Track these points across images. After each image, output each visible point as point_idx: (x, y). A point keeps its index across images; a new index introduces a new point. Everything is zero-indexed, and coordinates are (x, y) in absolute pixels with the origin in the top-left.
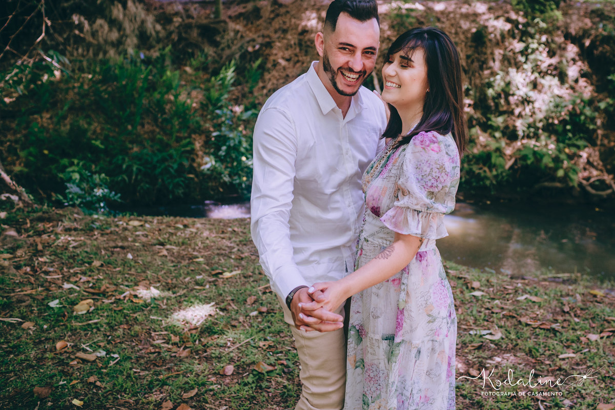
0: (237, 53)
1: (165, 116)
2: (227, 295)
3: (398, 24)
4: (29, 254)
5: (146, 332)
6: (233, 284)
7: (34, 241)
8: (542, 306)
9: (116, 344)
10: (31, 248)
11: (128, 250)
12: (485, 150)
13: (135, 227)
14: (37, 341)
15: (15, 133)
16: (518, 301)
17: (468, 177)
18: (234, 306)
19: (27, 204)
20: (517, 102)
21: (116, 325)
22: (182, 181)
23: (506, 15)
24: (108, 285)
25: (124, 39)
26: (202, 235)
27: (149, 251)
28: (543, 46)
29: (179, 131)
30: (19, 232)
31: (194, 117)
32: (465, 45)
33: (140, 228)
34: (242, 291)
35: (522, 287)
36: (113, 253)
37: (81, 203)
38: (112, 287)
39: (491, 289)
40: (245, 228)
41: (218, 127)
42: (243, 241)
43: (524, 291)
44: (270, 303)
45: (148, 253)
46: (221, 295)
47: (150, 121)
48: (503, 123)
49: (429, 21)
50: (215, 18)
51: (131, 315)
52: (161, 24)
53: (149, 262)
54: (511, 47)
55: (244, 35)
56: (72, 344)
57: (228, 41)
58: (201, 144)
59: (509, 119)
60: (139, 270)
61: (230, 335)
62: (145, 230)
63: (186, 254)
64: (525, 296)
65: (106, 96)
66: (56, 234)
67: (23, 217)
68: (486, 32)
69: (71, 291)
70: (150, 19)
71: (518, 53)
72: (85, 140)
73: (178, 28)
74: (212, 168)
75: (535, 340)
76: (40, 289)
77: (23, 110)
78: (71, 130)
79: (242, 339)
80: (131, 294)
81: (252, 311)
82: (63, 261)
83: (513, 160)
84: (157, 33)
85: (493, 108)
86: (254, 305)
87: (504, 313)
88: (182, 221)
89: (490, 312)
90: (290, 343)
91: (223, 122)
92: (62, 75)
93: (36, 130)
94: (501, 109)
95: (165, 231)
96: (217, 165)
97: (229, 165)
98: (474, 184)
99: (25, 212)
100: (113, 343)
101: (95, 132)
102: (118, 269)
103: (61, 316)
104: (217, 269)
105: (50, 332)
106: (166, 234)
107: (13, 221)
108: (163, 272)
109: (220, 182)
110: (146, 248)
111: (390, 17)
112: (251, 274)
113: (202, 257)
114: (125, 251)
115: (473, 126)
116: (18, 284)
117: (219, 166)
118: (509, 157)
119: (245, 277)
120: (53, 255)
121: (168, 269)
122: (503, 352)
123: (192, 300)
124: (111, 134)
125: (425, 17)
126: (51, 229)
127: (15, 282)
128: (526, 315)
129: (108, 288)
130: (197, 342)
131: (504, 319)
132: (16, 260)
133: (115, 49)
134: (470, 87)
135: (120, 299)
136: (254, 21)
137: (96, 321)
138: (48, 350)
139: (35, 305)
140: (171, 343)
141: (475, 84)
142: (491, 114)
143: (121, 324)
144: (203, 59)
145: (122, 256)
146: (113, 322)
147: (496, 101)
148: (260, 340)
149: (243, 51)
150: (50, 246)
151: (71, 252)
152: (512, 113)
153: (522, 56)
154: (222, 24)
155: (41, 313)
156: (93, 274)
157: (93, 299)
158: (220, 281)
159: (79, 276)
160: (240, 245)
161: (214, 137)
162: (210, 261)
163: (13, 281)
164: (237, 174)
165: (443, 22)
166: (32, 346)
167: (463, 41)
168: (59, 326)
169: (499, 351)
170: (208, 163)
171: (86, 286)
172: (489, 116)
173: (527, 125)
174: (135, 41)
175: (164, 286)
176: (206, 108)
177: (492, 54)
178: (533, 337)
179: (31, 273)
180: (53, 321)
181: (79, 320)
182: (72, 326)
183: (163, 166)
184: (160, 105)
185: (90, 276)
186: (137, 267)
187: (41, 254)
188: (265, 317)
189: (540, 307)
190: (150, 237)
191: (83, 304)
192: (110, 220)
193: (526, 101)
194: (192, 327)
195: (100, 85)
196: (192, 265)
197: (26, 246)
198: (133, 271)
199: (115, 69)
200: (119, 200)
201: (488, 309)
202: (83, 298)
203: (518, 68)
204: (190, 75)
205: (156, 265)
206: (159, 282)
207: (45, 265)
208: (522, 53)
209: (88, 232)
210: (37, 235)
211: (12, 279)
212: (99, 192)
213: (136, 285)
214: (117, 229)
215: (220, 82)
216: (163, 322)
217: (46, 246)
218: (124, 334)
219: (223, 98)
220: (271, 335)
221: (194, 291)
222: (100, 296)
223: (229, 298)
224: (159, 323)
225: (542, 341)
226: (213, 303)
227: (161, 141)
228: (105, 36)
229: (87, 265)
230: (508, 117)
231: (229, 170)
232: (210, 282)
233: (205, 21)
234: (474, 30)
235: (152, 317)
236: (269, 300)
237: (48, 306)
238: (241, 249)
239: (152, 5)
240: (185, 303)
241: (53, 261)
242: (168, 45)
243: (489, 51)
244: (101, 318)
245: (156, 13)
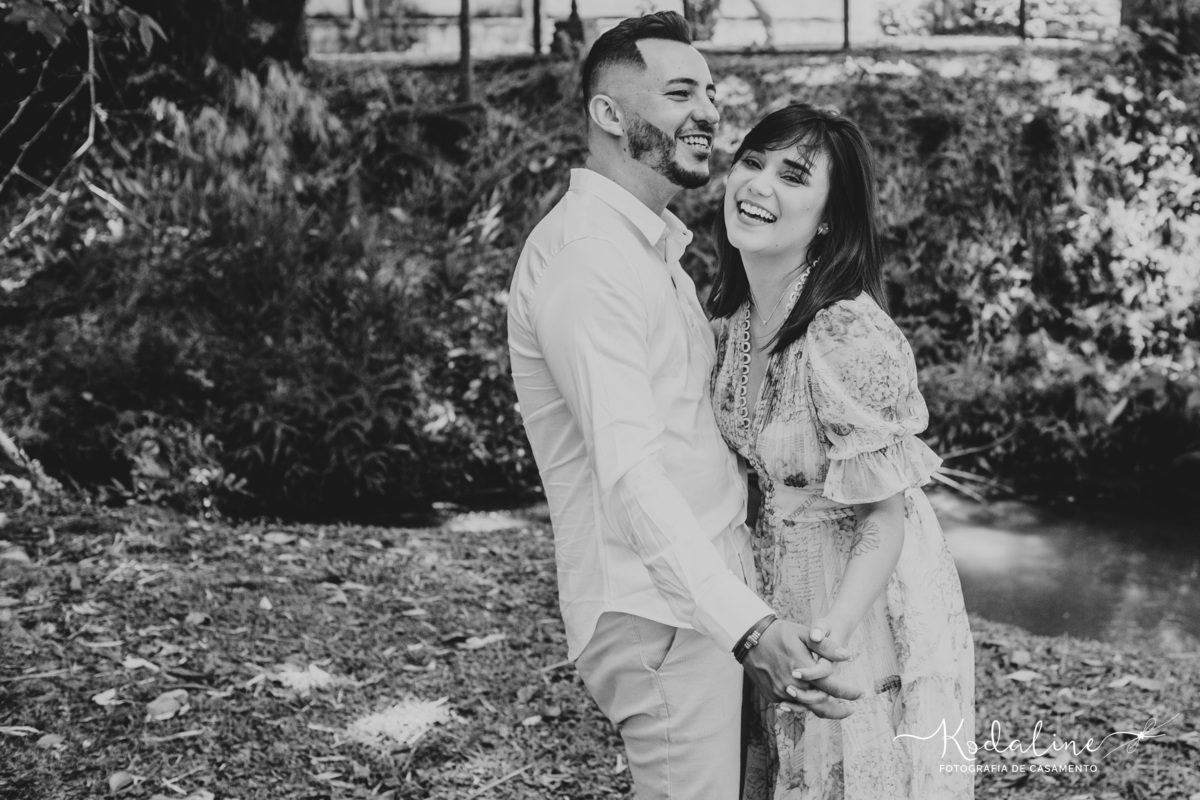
0: (505, 176)
1: (345, 315)
2: (475, 683)
3: (860, 107)
4: (52, 598)
5: (300, 757)
6: (488, 662)
7: (64, 572)
8: (1161, 698)
9: (235, 779)
10: (57, 587)
11: (262, 591)
12: (1061, 382)
13: (277, 545)
14: (70, 772)
15: (23, 354)
16: (1110, 690)
17: (1023, 442)
18: (489, 706)
19: (48, 498)
20: (1129, 274)
21: (236, 742)
22: (383, 459)
23: (1098, 85)
24: (219, 662)
25: (260, 148)
26: (422, 563)
27: (307, 593)
28: (1180, 150)
29: (376, 347)
30: (31, 553)
31: (410, 316)
32: (1011, 151)
33: (289, 548)
34: (508, 675)
35: (1122, 663)
36: (229, 597)
37: (164, 497)
38: (228, 667)
39: (1054, 667)
40: (516, 548)
41: (462, 338)
42: (510, 574)
43: (1126, 670)
44: (568, 700)
45: (304, 597)
46: (461, 683)
47: (312, 327)
48: (1098, 321)
49: (928, 99)
50: (459, 100)
51: (269, 722)
52: (341, 117)
53: (308, 617)
54: (1111, 154)
55: (521, 135)
56: (144, 779)
57: (486, 149)
58: (424, 377)
59: (1111, 312)
60: (286, 633)
61: (480, 763)
62: (299, 551)
63: (388, 602)
64: (1127, 678)
65: (220, 274)
66: (110, 558)
67: (41, 523)
68: (1054, 122)
69: (141, 673)
70: (317, 107)
71: (1126, 166)
72: (172, 370)
73: (377, 123)
74: (448, 429)
75: (1144, 767)
76: (76, 668)
77: (42, 304)
78: (144, 347)
79: (504, 771)
80: (267, 680)
81: (527, 716)
82: (125, 613)
83: (1123, 403)
84: (332, 135)
85: (1076, 288)
86: (532, 704)
87: (1079, 713)
88: (380, 533)
89: (1050, 712)
90: (608, 779)
91: (475, 327)
92: (127, 231)
93: (67, 348)
94: (1094, 290)
95: (342, 554)
96: (460, 423)
97: (487, 422)
98: (1038, 458)
99: (45, 515)
100: (230, 777)
101: (193, 350)
102: (240, 630)
103: (120, 723)
104: (454, 629)
105: (96, 754)
106: (343, 560)
107: (19, 532)
108: (336, 637)
109: (467, 460)
110: (300, 588)
111: (844, 93)
112: (527, 641)
113: (422, 606)
114: (256, 593)
115: (1034, 330)
116: (29, 657)
117: (465, 425)
118: (1114, 398)
119: (514, 647)
120: (102, 600)
121: (348, 631)
122: (1071, 791)
123: (399, 692)
124: (228, 357)
125: (920, 92)
126: (100, 548)
127: (23, 655)
128: (1128, 717)
129: (219, 667)
130: (409, 777)
131: (1079, 727)
132: (26, 609)
133: (241, 172)
134: (1023, 243)
135: (243, 690)
136: (544, 107)
137: (193, 733)
138: (93, 790)
139: (65, 700)
140: (351, 778)
141: (1034, 234)
142: (1072, 301)
143: (246, 739)
144: (429, 192)
145: (249, 603)
146: (230, 735)
147: (1083, 272)
148: (543, 772)
149: (519, 170)
150: (96, 582)
151: (142, 595)
152: (1117, 298)
153: (1136, 172)
154: (474, 114)
155: (79, 716)
156: (186, 639)
157: (188, 690)
158: (461, 655)
159: (158, 642)
160: (506, 583)
161: (454, 359)
162: (439, 615)
163: (18, 651)
164: (505, 442)
165: (960, 102)
166: (60, 782)
167: (1004, 142)
168: (115, 744)
169: (1063, 790)
170: (441, 417)
171: (173, 663)
172: (1067, 305)
173: (1151, 326)
174: (284, 152)
175: (338, 665)
176: (436, 298)
177: (1070, 168)
178: (1139, 760)
179: (58, 636)
180: (102, 732)
181: (157, 731)
182: (143, 743)
183: (340, 425)
184: (336, 290)
185: (181, 643)
186: (282, 626)
187: (77, 598)
188: (557, 726)
189: (1157, 699)
190: (309, 566)
191: (167, 699)
192: (225, 531)
193: (1147, 272)
194: (399, 749)
195: (205, 250)
196: (399, 623)
197: (46, 582)
198: (272, 634)
199: (240, 214)
200: (245, 492)
201: (1044, 706)
202: (167, 687)
203: (1128, 200)
204: (403, 226)
205: (322, 623)
206: (328, 656)
207: (86, 621)
208: (1136, 166)
209: (178, 554)
210: (69, 560)
211: (18, 648)
212: (200, 476)
213: (279, 660)
214: (239, 550)
215: (468, 239)
216: (336, 736)
217: (89, 583)
218: (252, 759)
219: (472, 274)
220: (568, 762)
221: (404, 675)
222: (201, 683)
223: (479, 690)
224: (327, 738)
225: (1156, 768)
226: (444, 699)
227: (336, 370)
228: (218, 146)
229: (174, 621)
230: (1111, 307)
231: (486, 432)
232: (438, 658)
233: (436, 109)
234: (1028, 118)
235: (312, 726)
236: (566, 692)
237: (91, 702)
238: (506, 590)
239: (321, 76)
240: (384, 699)
241: (104, 613)
242: (354, 161)
243: (1063, 164)
244: (204, 728)
245: (329, 92)
